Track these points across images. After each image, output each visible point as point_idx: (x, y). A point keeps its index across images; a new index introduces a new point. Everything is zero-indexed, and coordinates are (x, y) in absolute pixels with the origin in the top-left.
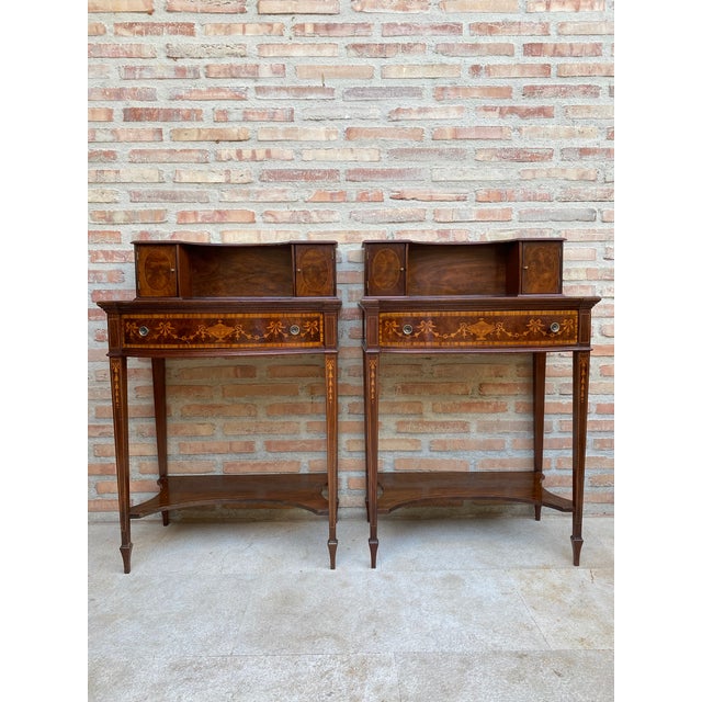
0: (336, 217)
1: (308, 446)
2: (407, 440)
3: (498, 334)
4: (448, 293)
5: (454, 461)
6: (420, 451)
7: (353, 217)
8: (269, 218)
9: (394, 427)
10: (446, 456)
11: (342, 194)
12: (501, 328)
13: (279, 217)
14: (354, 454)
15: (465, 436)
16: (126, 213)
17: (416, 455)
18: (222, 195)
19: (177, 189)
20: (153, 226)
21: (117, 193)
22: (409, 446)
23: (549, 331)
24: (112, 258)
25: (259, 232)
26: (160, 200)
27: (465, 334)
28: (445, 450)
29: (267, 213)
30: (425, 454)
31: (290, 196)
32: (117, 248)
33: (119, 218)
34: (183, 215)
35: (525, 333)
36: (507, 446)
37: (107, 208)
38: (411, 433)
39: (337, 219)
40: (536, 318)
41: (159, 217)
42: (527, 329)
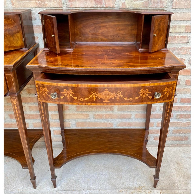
1: (31, 117)
2: (82, 114)
3: (118, 99)
4: (102, 40)
5: (106, 123)
6: (89, 119)
9: (75, 109)
10: (102, 121)
12: (120, 95)
14: (55, 120)
15: (111, 113)
17: (87, 120)
22: (83, 117)
23: (153, 97)
27: (95, 99)
28: (101, 118)
30: (92, 120)
35: (137, 98)
36: (132, 117)
38: (84, 111)
40: (145, 88)
42: (138, 95)
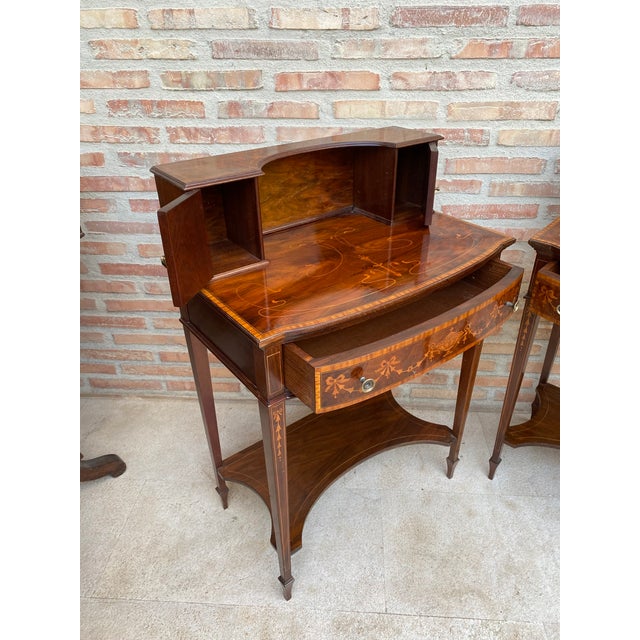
0: (491, 82)
7: (515, 83)
8: (399, 84)
11: (506, 46)
13: (412, 81)
16: (208, 75)
18: (336, 49)
19: (275, 40)
20: (244, 94)
21: (193, 45)
24: (195, 137)
25: (383, 104)
26: (251, 55)
29: (396, 76)
31: (431, 49)
32: (201, 125)
33: (199, 82)
34: (283, 79)
37: (183, 68)
39: (492, 84)
41: (250, 82)
